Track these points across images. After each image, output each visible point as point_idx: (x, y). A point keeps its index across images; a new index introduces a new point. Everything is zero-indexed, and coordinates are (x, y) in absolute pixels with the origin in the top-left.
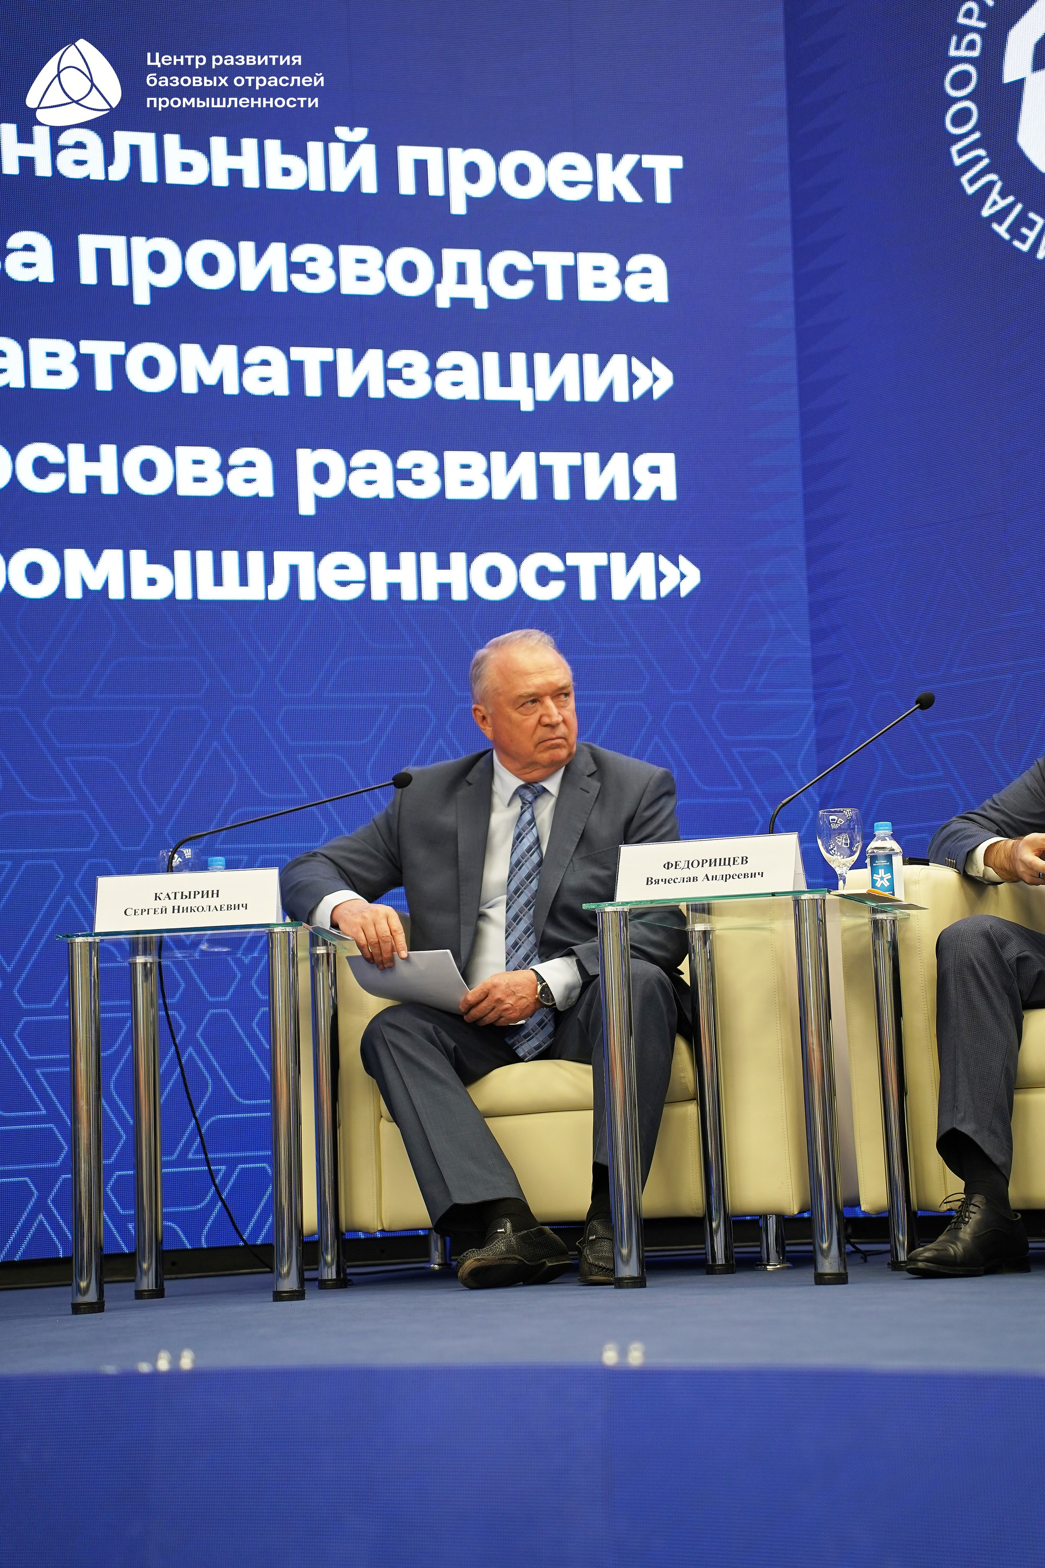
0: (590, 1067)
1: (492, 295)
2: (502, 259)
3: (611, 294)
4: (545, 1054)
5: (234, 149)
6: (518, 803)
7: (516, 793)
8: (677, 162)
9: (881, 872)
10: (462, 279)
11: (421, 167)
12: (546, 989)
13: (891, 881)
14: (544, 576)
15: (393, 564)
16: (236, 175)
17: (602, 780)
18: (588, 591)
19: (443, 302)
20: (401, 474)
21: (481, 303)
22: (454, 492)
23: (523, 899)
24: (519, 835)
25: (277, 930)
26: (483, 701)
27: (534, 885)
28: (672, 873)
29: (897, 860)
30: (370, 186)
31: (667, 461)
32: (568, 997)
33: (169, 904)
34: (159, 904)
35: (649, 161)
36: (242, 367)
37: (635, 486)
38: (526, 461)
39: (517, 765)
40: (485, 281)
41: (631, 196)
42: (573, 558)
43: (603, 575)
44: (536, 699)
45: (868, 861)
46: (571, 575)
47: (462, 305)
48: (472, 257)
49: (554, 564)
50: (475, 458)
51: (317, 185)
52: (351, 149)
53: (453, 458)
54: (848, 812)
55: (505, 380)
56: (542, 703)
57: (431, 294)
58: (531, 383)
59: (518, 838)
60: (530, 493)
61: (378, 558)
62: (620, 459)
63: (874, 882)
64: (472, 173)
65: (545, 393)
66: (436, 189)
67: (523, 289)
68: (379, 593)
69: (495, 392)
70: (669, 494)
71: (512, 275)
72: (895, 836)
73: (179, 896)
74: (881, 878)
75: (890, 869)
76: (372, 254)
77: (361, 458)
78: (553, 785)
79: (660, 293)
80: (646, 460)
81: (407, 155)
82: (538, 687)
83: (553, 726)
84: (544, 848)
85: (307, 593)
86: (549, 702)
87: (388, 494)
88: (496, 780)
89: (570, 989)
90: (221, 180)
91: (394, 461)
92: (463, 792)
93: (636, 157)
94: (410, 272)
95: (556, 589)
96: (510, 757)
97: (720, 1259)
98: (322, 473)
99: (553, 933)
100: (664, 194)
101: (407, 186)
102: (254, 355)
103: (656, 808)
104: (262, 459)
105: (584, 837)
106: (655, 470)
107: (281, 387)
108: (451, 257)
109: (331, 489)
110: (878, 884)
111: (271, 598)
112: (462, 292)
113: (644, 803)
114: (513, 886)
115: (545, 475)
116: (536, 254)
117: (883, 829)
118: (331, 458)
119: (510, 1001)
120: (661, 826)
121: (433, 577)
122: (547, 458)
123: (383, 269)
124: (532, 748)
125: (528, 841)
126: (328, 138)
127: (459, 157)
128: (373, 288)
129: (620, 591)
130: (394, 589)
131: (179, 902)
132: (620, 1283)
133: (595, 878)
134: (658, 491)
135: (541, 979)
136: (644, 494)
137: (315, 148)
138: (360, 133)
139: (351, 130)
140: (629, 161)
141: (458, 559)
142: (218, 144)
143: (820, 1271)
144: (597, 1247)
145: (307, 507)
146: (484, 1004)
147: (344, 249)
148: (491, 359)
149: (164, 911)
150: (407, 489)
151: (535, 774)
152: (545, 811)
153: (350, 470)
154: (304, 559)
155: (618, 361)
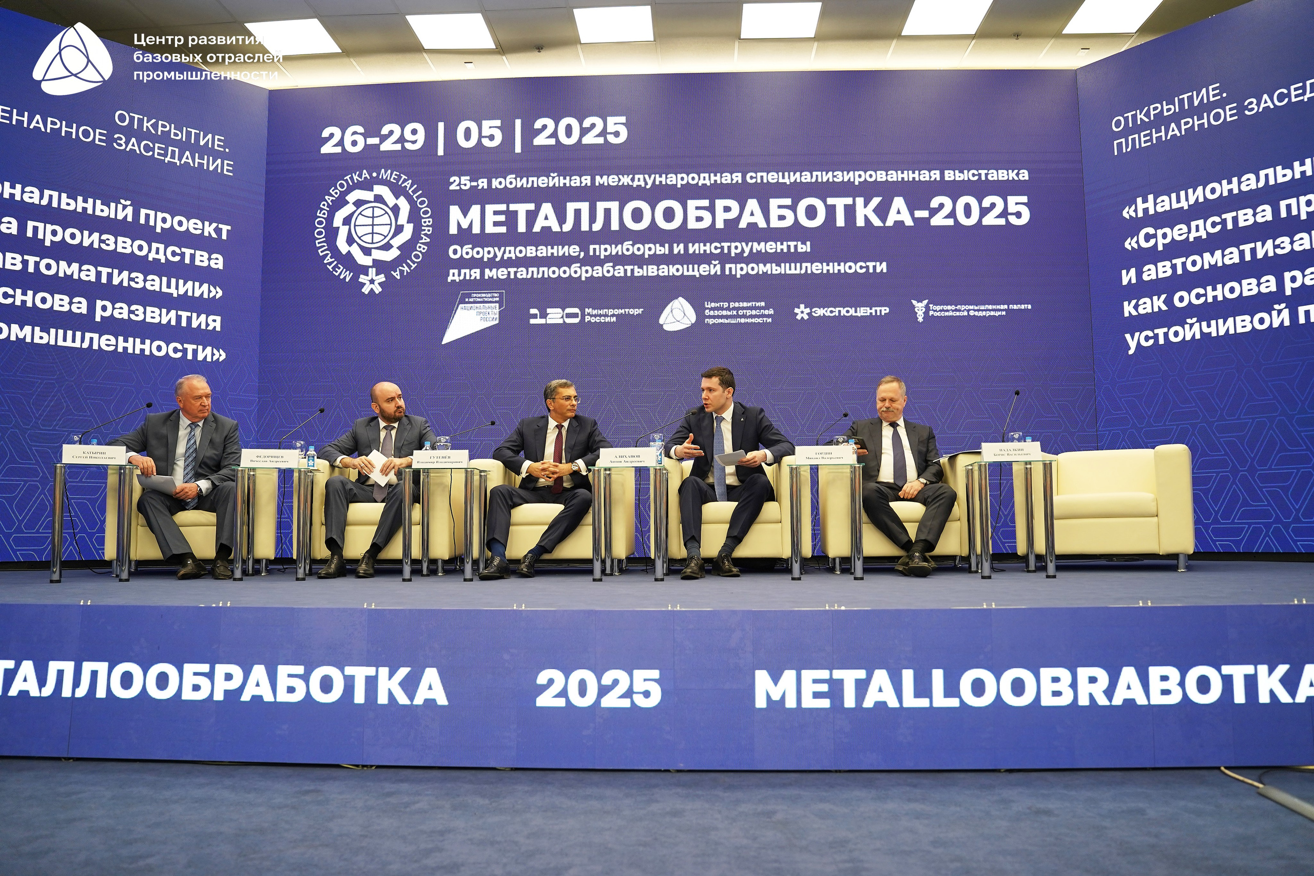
0: (215, 514)
1: (167, 259)
2: (171, 249)
3: (205, 264)
4: (195, 508)
5: (85, 201)
6: (189, 429)
7: (189, 425)
8: (229, 228)
9: (311, 461)
10: (157, 253)
11: (147, 216)
12: (200, 489)
13: (314, 464)
14: (176, 350)
15: (126, 341)
16: (85, 209)
17: (216, 423)
18: (190, 357)
19: (150, 259)
20: (130, 312)
21: (163, 261)
22: (148, 320)
23: (190, 459)
24: (190, 439)
25: (127, 467)
26: (181, 396)
27: (194, 455)
28: (259, 459)
29: (316, 457)
30: (130, 219)
31: (218, 318)
32: (207, 492)
33: (88, 456)
34: (85, 455)
35: (220, 226)
36: (80, 270)
37: (207, 325)
38: (173, 313)
39: (191, 417)
40: (165, 254)
41: (214, 235)
42: (186, 346)
43: (195, 352)
44: (200, 397)
45: (307, 457)
46: (185, 351)
47: (157, 261)
48: (162, 247)
49: (179, 347)
50: (157, 310)
51: (112, 216)
52: (125, 207)
53: (149, 309)
54: (302, 442)
55: (169, 286)
56: (202, 399)
57: (147, 255)
58: (177, 288)
59: (189, 440)
60: (173, 323)
61: (121, 339)
62: (203, 317)
63: (308, 464)
64: (164, 220)
65: (182, 292)
66: (152, 223)
67: (177, 258)
68: (120, 350)
69: (165, 289)
70: (218, 329)
71: (174, 254)
72: (315, 451)
73: (92, 453)
74: (311, 463)
75: (313, 460)
76: (129, 241)
77: (118, 305)
78: (201, 424)
79: (220, 266)
80: (211, 318)
81: (143, 212)
82: (202, 394)
83: (205, 406)
84: (198, 443)
85: (95, 347)
86: (204, 398)
87: (126, 317)
88: (181, 420)
89: (207, 489)
90: (79, 210)
91: (129, 308)
92: (169, 423)
93: (216, 224)
94: (140, 248)
95: (179, 355)
96: (188, 414)
97: (251, 572)
98: (104, 308)
99: (200, 471)
100: (224, 237)
101: (142, 221)
102: (85, 267)
103: (234, 434)
104: (84, 302)
105: (211, 441)
106: (214, 321)
107: (93, 278)
108: (155, 245)
109: (107, 314)
110: (310, 465)
111: (83, 347)
112: (157, 257)
113: (231, 432)
114: (187, 455)
115: (179, 318)
116: (182, 249)
117: (312, 448)
118: (108, 304)
119: (190, 492)
120: (235, 439)
121: (139, 346)
122: (180, 313)
123: (132, 246)
124: (197, 412)
125: (192, 442)
126: (117, 202)
127: (160, 215)
128: (128, 251)
129: (200, 357)
130: (125, 349)
131: (92, 455)
132: (235, 580)
133: (215, 454)
134: (215, 327)
135: (198, 486)
136: (210, 328)
137: (113, 205)
138: (128, 203)
139: (126, 201)
140: (214, 225)
141: (148, 342)
142: (80, 199)
143: (298, 577)
144: (220, 568)
145: (98, 319)
146: (181, 493)
147: (119, 238)
148: (165, 279)
149: (86, 457)
150: (133, 317)
151: (196, 420)
152: (198, 432)
153: (114, 308)
154: (96, 336)
155: (205, 286)
